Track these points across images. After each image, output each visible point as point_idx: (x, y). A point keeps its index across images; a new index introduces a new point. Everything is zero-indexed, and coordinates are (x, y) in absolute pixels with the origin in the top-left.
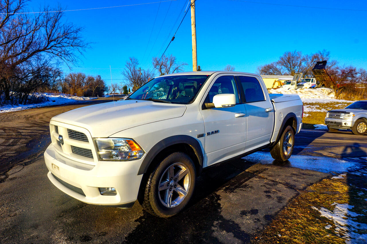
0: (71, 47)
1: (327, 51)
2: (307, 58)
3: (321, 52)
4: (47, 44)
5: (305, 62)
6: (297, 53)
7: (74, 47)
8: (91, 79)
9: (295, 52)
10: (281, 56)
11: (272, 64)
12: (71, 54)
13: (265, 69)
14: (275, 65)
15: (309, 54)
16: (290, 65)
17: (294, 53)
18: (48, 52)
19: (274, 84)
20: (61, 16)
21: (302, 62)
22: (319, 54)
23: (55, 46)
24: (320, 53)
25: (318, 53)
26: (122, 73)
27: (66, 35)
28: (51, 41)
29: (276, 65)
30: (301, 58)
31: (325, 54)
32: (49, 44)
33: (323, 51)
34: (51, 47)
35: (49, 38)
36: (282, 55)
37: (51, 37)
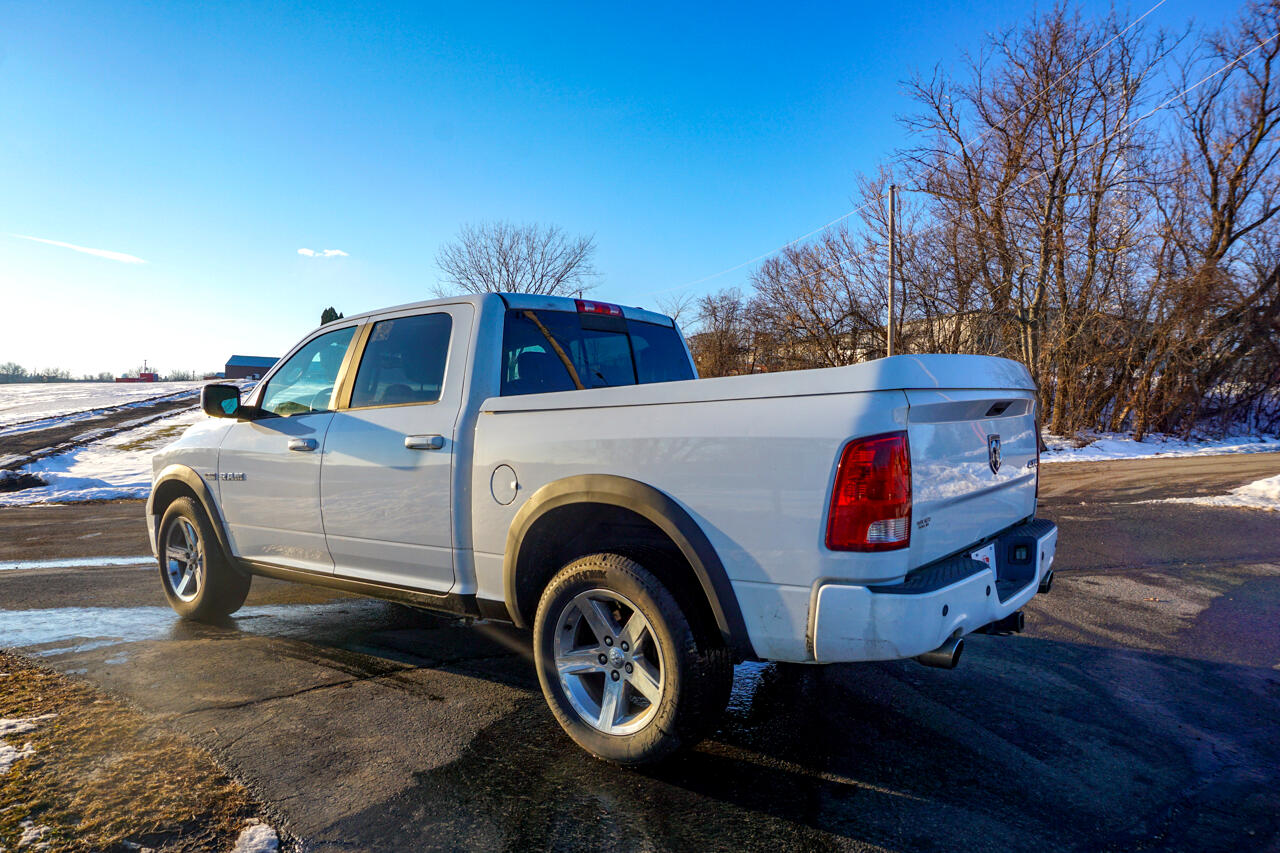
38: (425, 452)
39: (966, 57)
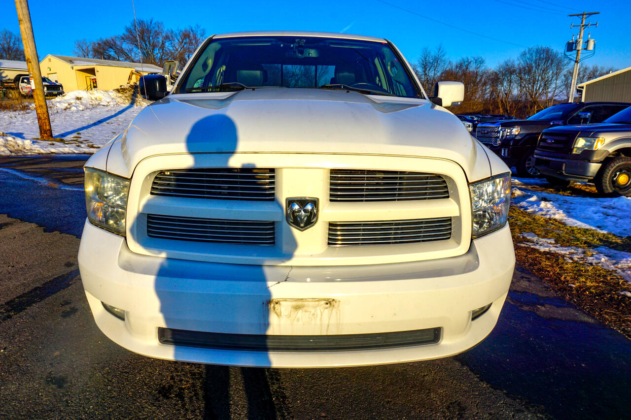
1: (201, 28)
2: (172, 37)
3: (193, 29)
5: (170, 42)
6: (155, 23)
9: (151, 23)
10: (127, 26)
11: (113, 40)
13: (100, 49)
14: (118, 43)
15: (174, 30)
16: (146, 45)
17: (149, 23)
19: (130, 78)
21: (165, 42)
22: (190, 31)
24: (192, 31)
25: (188, 29)
29: (122, 43)
30: (164, 35)
31: (199, 32)
33: (196, 27)
36: (129, 25)
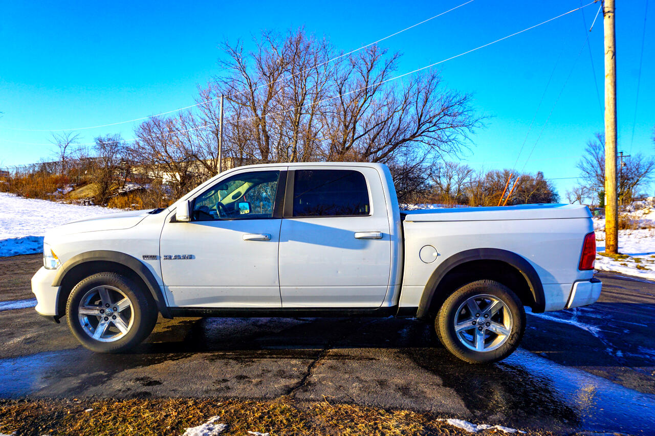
0: (452, 128)
4: (416, 128)
7: (457, 129)
8: (525, 179)
12: (453, 139)
18: (417, 141)
20: (437, 83)
23: (428, 130)
26: (578, 166)
27: (445, 111)
28: (424, 124)
32: (419, 129)
34: (422, 133)
35: (420, 120)
37: (423, 117)
38: (370, 240)
39: (255, 39)
